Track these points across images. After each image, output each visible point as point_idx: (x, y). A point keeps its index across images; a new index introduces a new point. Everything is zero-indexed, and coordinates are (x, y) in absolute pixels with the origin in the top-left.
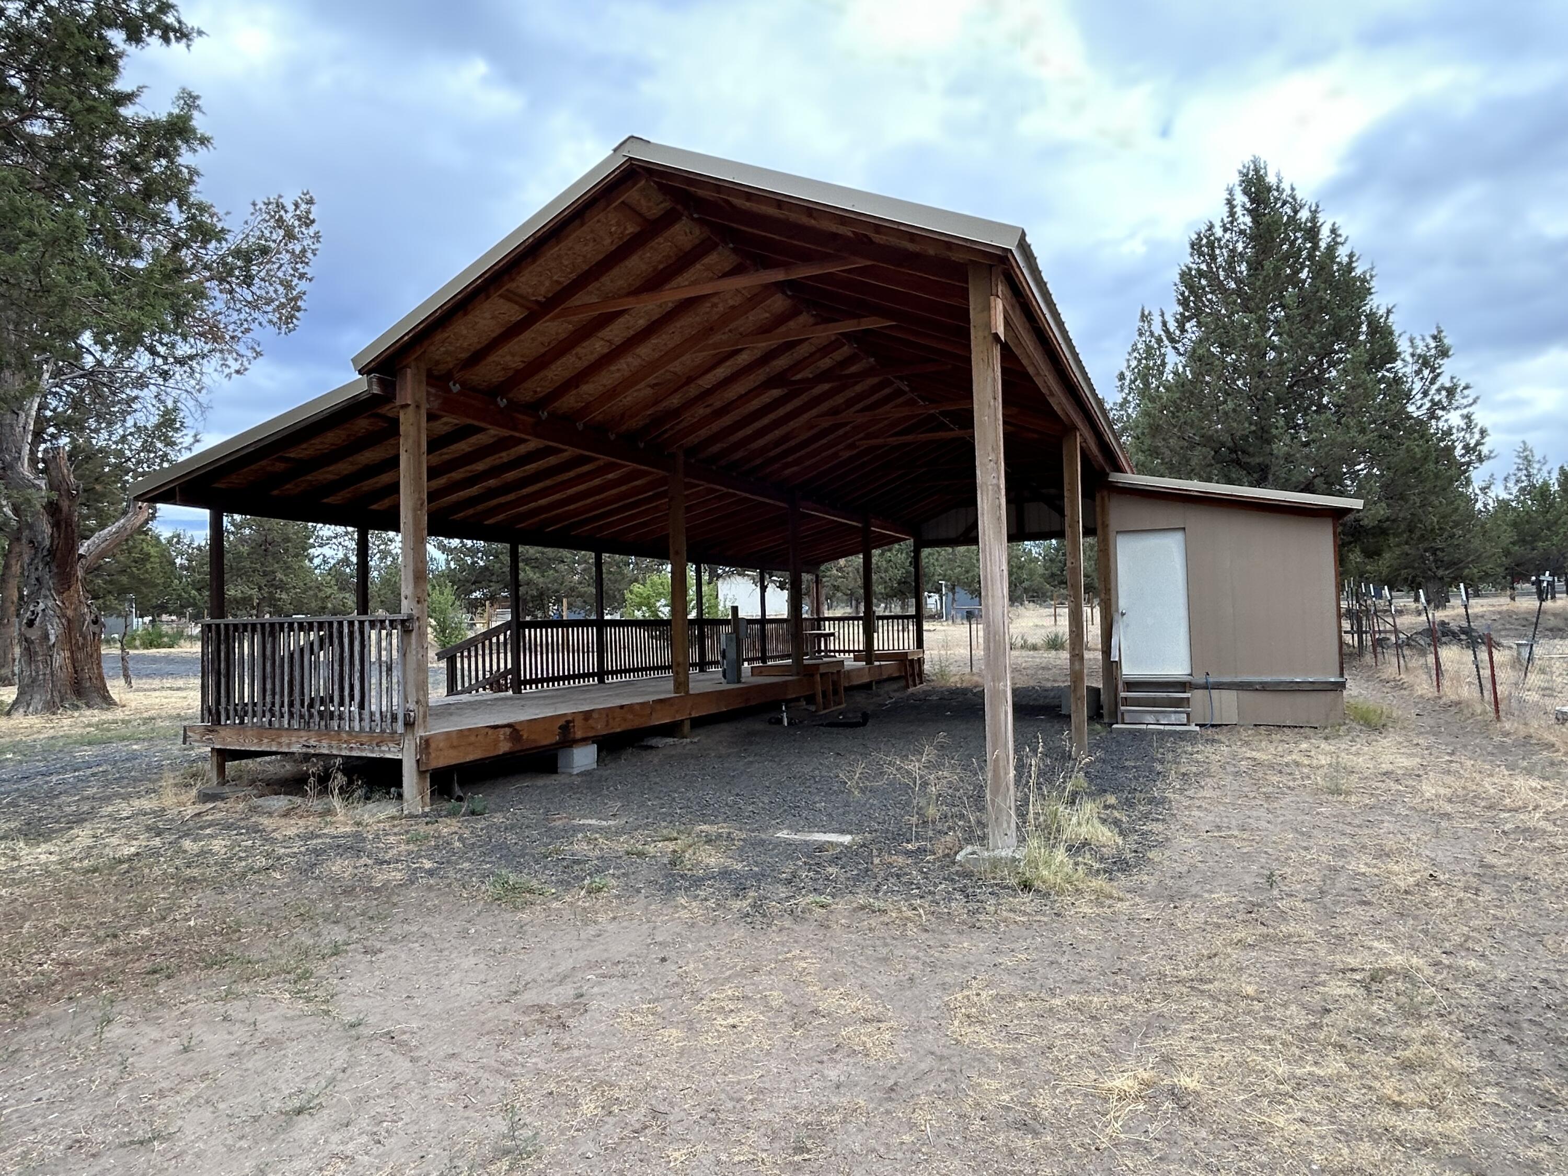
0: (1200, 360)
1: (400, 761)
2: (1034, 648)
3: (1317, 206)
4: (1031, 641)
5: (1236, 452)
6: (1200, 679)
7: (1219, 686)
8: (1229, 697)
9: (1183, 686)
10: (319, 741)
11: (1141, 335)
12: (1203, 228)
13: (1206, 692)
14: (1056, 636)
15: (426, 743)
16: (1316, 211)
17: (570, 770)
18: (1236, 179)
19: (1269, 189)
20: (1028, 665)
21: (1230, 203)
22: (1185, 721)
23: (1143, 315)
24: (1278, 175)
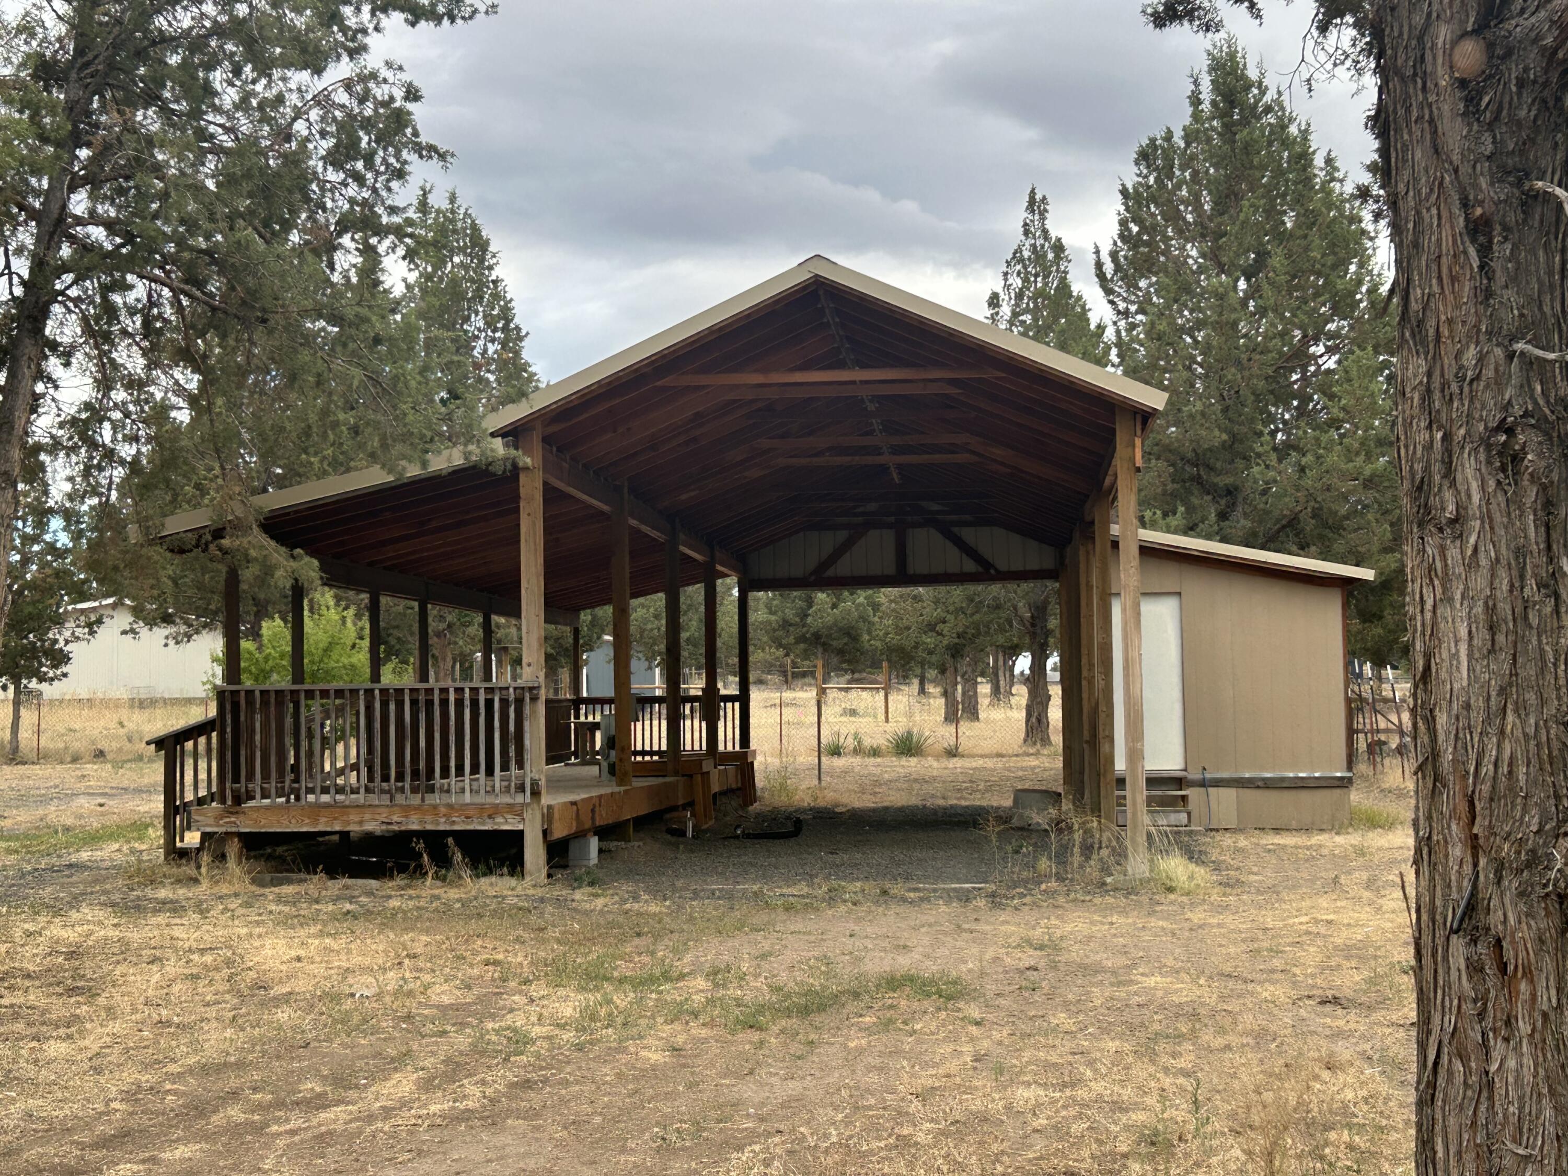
0: (1159, 339)
1: (521, 834)
2: (875, 752)
3: (1309, 125)
4: (867, 742)
5: (1197, 466)
6: (1194, 775)
7: (1218, 783)
8: (1229, 795)
9: (1179, 782)
10: (406, 817)
11: (1026, 233)
12: (1159, 134)
13: (1202, 790)
14: (910, 733)
15: (549, 816)
16: (1306, 131)
17: (585, 863)
18: (1204, 63)
19: (1248, 86)
20: (893, 775)
21: (1195, 100)
22: (1185, 821)
23: (1032, 201)
24: (1260, 65)
